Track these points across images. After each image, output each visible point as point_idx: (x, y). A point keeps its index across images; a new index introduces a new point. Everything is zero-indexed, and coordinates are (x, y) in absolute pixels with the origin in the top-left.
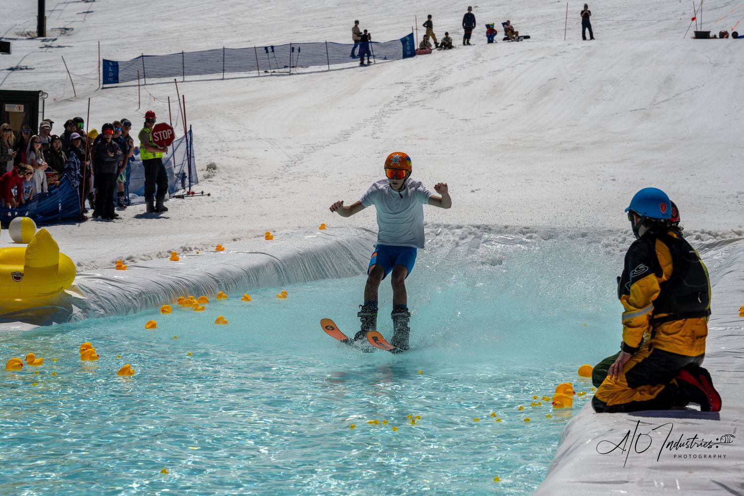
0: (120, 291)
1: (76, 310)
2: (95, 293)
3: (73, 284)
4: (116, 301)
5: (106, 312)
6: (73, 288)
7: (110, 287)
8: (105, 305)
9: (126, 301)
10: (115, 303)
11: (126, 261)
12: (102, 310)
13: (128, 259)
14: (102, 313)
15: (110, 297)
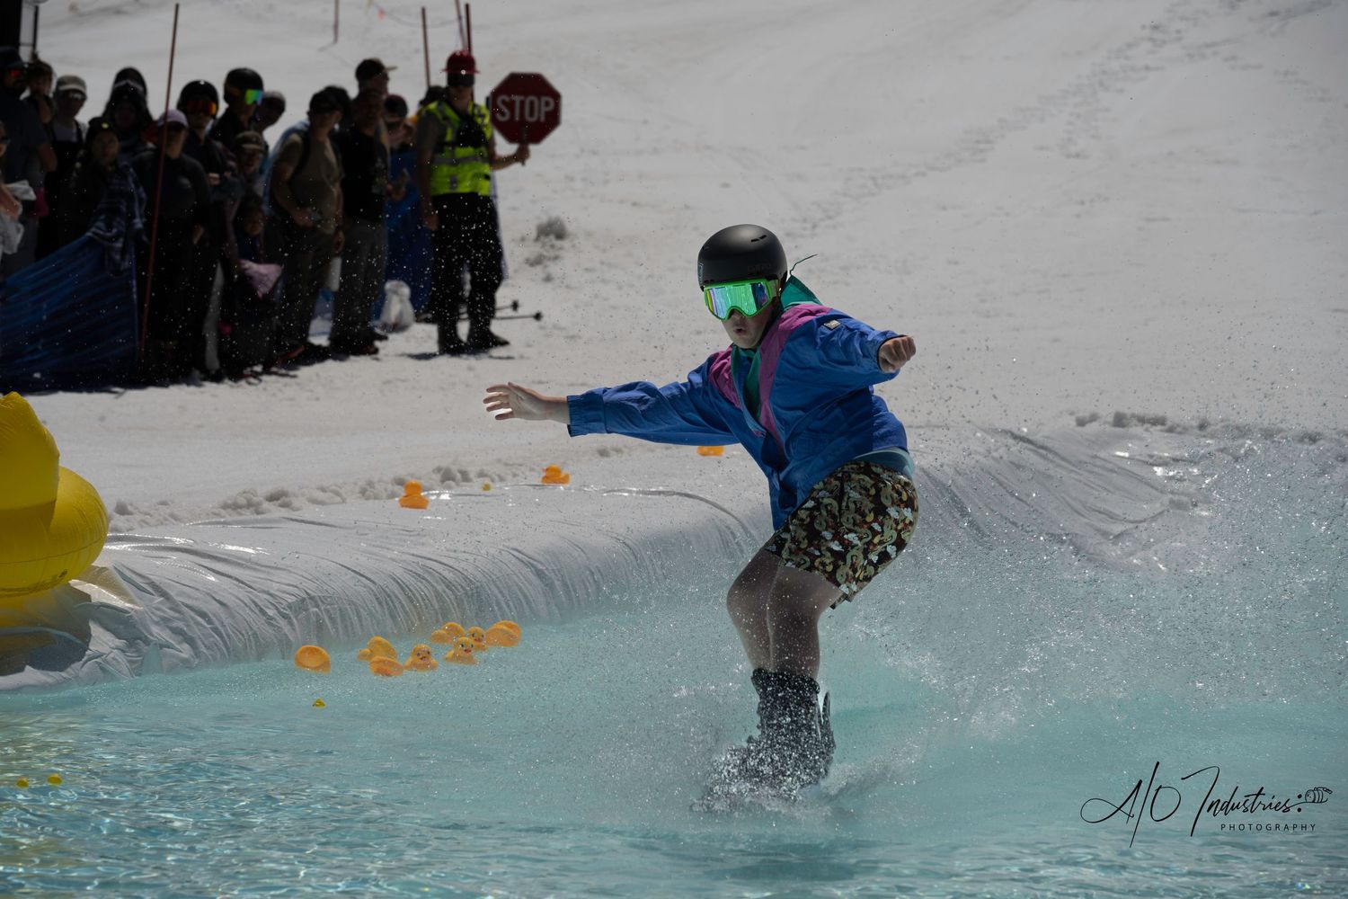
0: (243, 593)
1: (102, 641)
2: (164, 594)
4: (227, 621)
5: (198, 654)
6: (100, 577)
7: (211, 577)
8: (195, 632)
9: (259, 623)
10: (224, 626)
11: (266, 505)
12: (186, 646)
13: (272, 498)
14: (184, 655)
15: (212, 608)
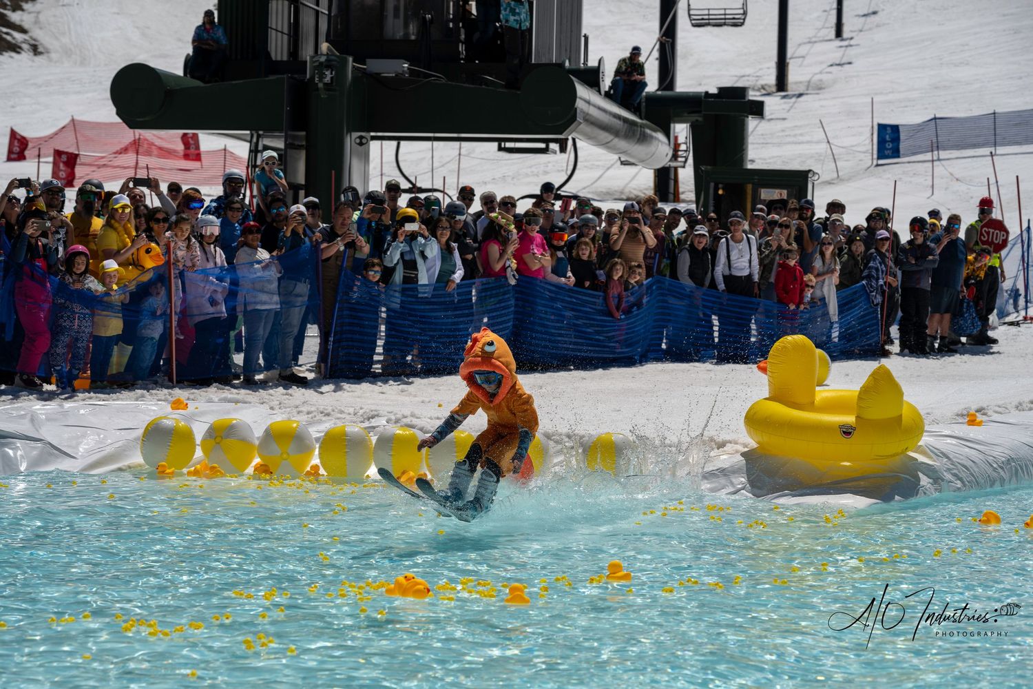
0: (981, 456)
1: (924, 481)
2: (948, 457)
3: (919, 444)
4: (976, 469)
5: (964, 485)
6: (919, 450)
7: (967, 450)
8: (963, 475)
9: (990, 471)
10: (975, 472)
11: (977, 414)
12: (959, 482)
13: (978, 411)
14: (959, 486)
15: (969, 464)
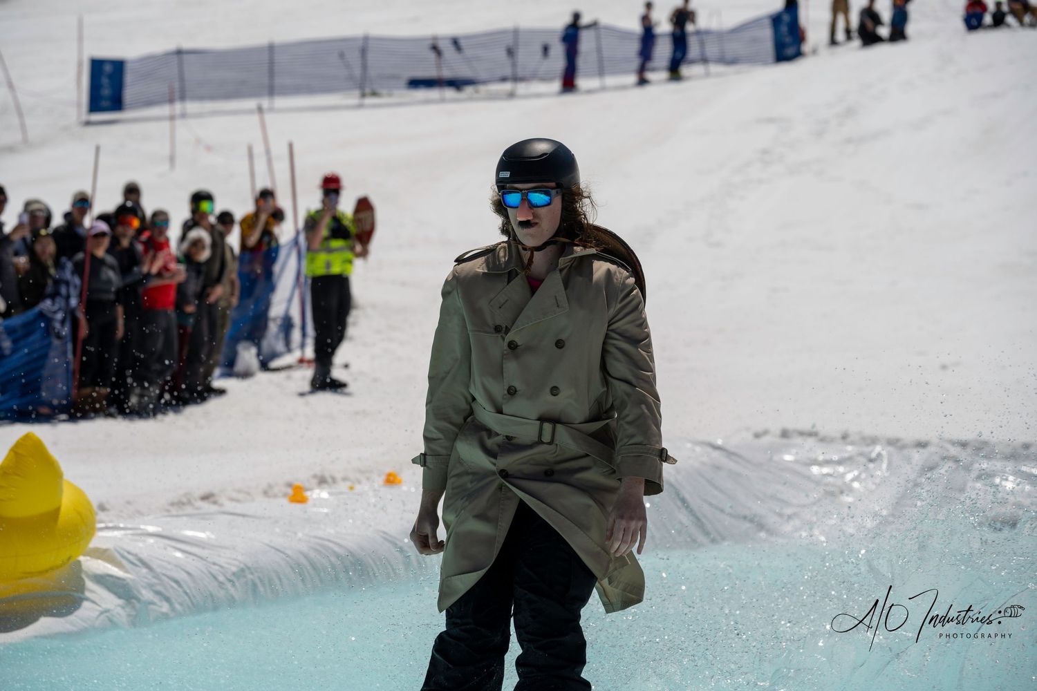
3: (94, 545)
15: (182, 576)
